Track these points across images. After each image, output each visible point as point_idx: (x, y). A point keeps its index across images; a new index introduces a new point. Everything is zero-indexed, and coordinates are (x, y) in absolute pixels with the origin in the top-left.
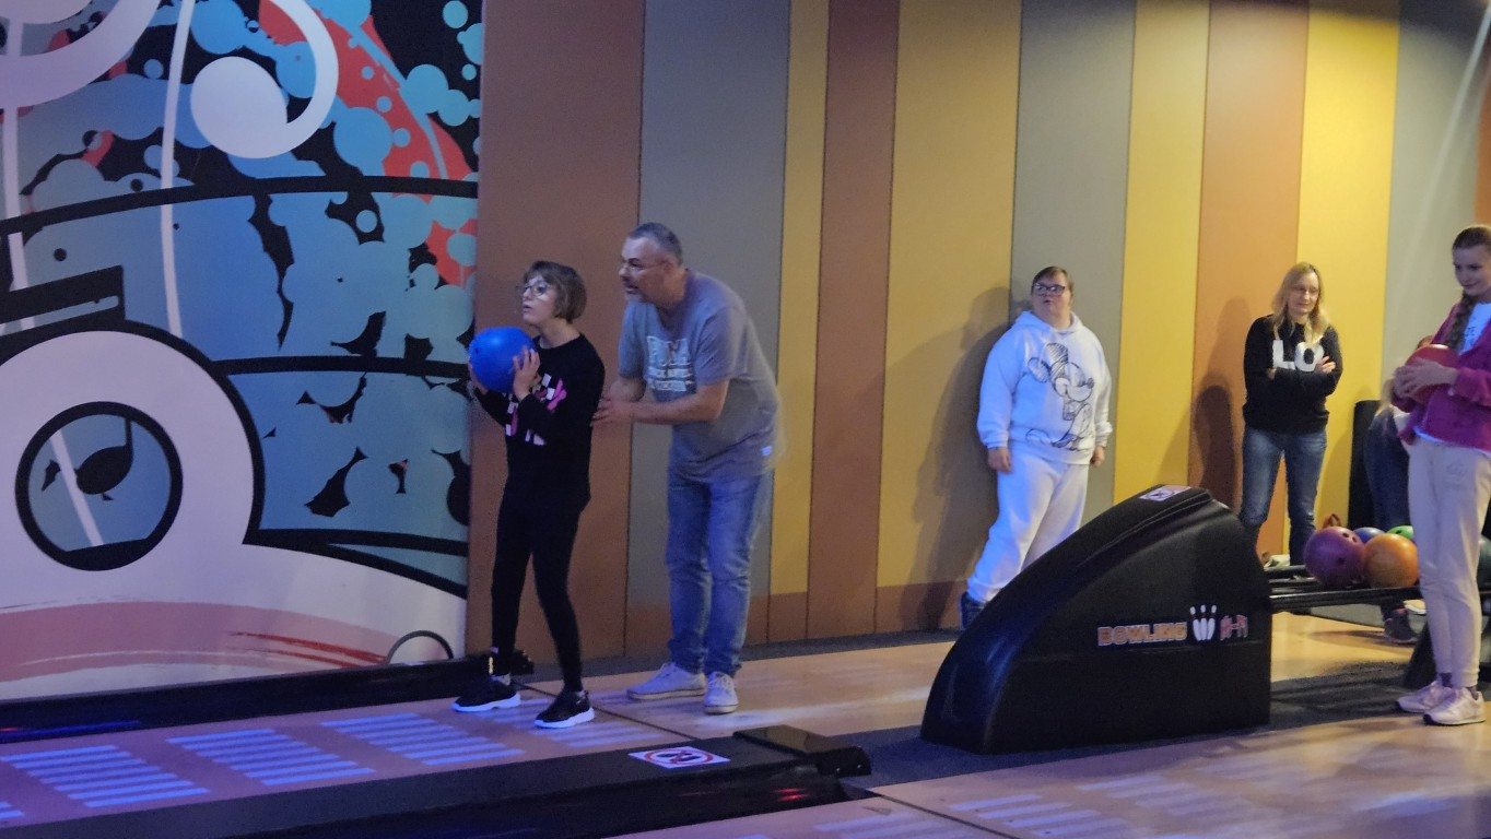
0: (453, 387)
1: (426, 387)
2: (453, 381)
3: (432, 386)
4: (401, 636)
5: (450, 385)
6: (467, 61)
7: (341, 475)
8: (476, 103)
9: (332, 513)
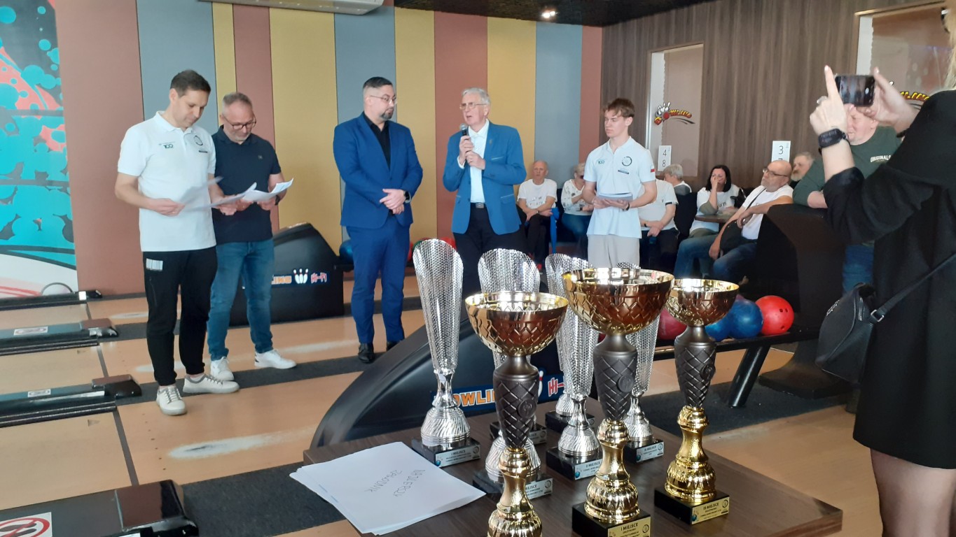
0: (60, 190)
1: (48, 191)
2: (60, 188)
3: (50, 190)
4: (47, 284)
5: (59, 190)
6: (53, 63)
7: (10, 224)
8: (59, 79)
9: (7, 239)
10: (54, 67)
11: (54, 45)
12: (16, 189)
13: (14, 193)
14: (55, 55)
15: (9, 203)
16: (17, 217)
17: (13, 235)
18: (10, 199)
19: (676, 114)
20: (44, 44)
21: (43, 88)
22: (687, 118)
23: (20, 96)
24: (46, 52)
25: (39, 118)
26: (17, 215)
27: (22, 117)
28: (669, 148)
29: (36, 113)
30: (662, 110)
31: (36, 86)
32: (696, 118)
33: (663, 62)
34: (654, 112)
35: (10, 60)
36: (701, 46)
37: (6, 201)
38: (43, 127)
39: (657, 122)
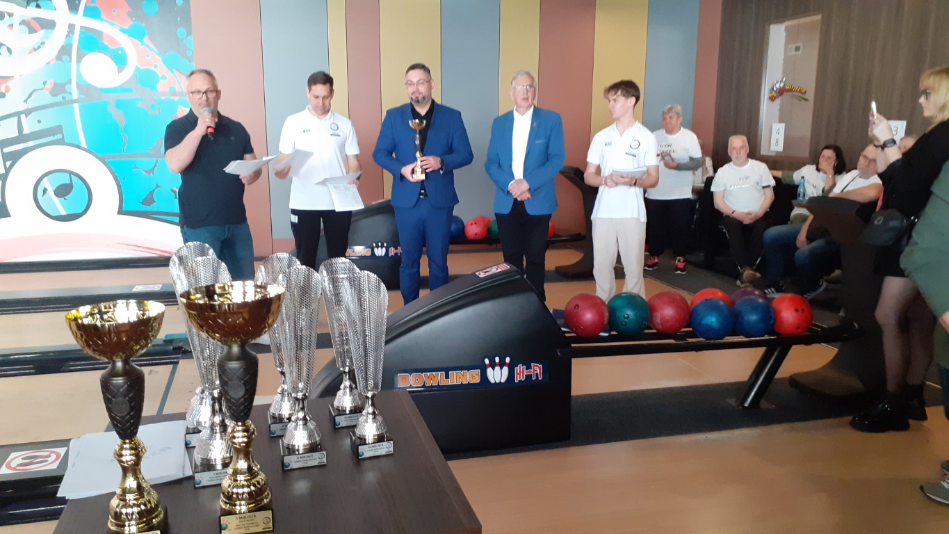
6: (188, 49)
7: (152, 193)
8: (193, 64)
9: (149, 205)
10: (189, 53)
11: (189, 33)
12: (157, 162)
13: (155, 166)
14: (190, 42)
15: (151, 174)
16: (158, 186)
17: (154, 202)
18: (152, 170)
19: (791, 90)
20: (181, 32)
21: (181, 73)
22: (801, 95)
23: (161, 80)
24: (182, 40)
25: (176, 99)
26: (157, 185)
27: (163, 98)
28: (782, 126)
29: (175, 94)
30: (778, 86)
31: (174, 70)
32: (811, 95)
33: (784, 34)
34: (771, 87)
35: (152, 46)
36: (819, 17)
37: (149, 172)
38: (180, 106)
39: (772, 99)
